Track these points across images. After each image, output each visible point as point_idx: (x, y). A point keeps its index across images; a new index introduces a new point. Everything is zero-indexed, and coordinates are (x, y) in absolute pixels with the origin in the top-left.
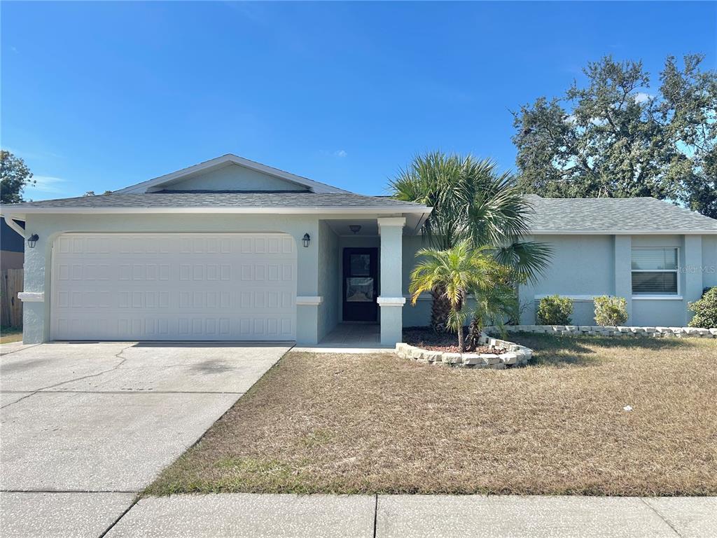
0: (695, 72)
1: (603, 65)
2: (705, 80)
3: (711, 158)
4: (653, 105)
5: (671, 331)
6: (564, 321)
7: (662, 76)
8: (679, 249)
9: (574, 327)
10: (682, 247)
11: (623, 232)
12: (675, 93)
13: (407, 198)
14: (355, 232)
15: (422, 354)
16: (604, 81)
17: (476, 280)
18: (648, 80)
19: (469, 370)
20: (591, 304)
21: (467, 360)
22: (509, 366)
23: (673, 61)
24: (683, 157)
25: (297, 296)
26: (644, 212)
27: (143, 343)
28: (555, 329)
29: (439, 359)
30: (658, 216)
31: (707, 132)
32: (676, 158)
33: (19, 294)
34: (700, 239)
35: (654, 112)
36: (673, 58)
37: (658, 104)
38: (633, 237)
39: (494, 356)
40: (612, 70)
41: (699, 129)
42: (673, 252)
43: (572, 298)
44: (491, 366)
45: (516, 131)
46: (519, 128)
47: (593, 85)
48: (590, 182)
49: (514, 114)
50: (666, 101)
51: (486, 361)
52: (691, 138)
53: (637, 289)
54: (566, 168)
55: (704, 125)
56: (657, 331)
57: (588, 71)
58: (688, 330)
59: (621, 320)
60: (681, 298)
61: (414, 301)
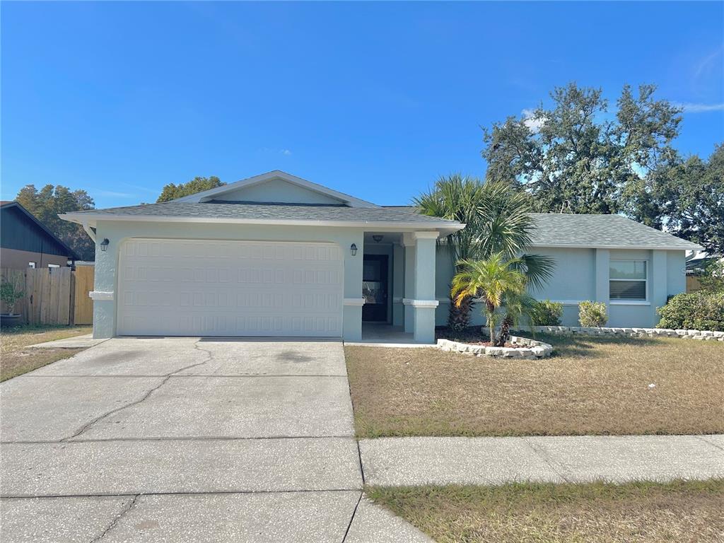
0: (648, 101)
1: (568, 90)
2: (657, 108)
3: (661, 179)
4: (610, 129)
5: (644, 332)
6: (555, 322)
7: (619, 103)
8: (647, 262)
9: (566, 328)
10: (651, 260)
11: (603, 246)
12: (629, 118)
13: (433, 213)
14: (378, 241)
15: (467, 348)
16: (568, 104)
17: (511, 287)
18: (606, 106)
19: (508, 360)
20: (577, 308)
21: (507, 352)
22: (539, 357)
23: (629, 90)
24: (636, 177)
25: (345, 297)
26: (615, 228)
27: (206, 338)
28: (550, 330)
29: (483, 352)
30: (628, 232)
31: (657, 155)
32: (630, 178)
33: (91, 293)
34: (665, 254)
35: (610, 134)
36: (629, 87)
37: (613, 128)
38: (611, 251)
39: (528, 350)
40: (575, 95)
41: (651, 152)
42: (643, 264)
43: (563, 303)
44: (525, 357)
45: (485, 146)
46: (488, 143)
47: (559, 108)
48: (554, 196)
49: (484, 130)
50: (620, 125)
51: (522, 353)
52: (644, 161)
53: (613, 296)
54: (531, 182)
55: (656, 149)
56: (633, 332)
57: (554, 94)
58: (658, 331)
59: (602, 322)
60: (649, 304)
61: (458, 304)
